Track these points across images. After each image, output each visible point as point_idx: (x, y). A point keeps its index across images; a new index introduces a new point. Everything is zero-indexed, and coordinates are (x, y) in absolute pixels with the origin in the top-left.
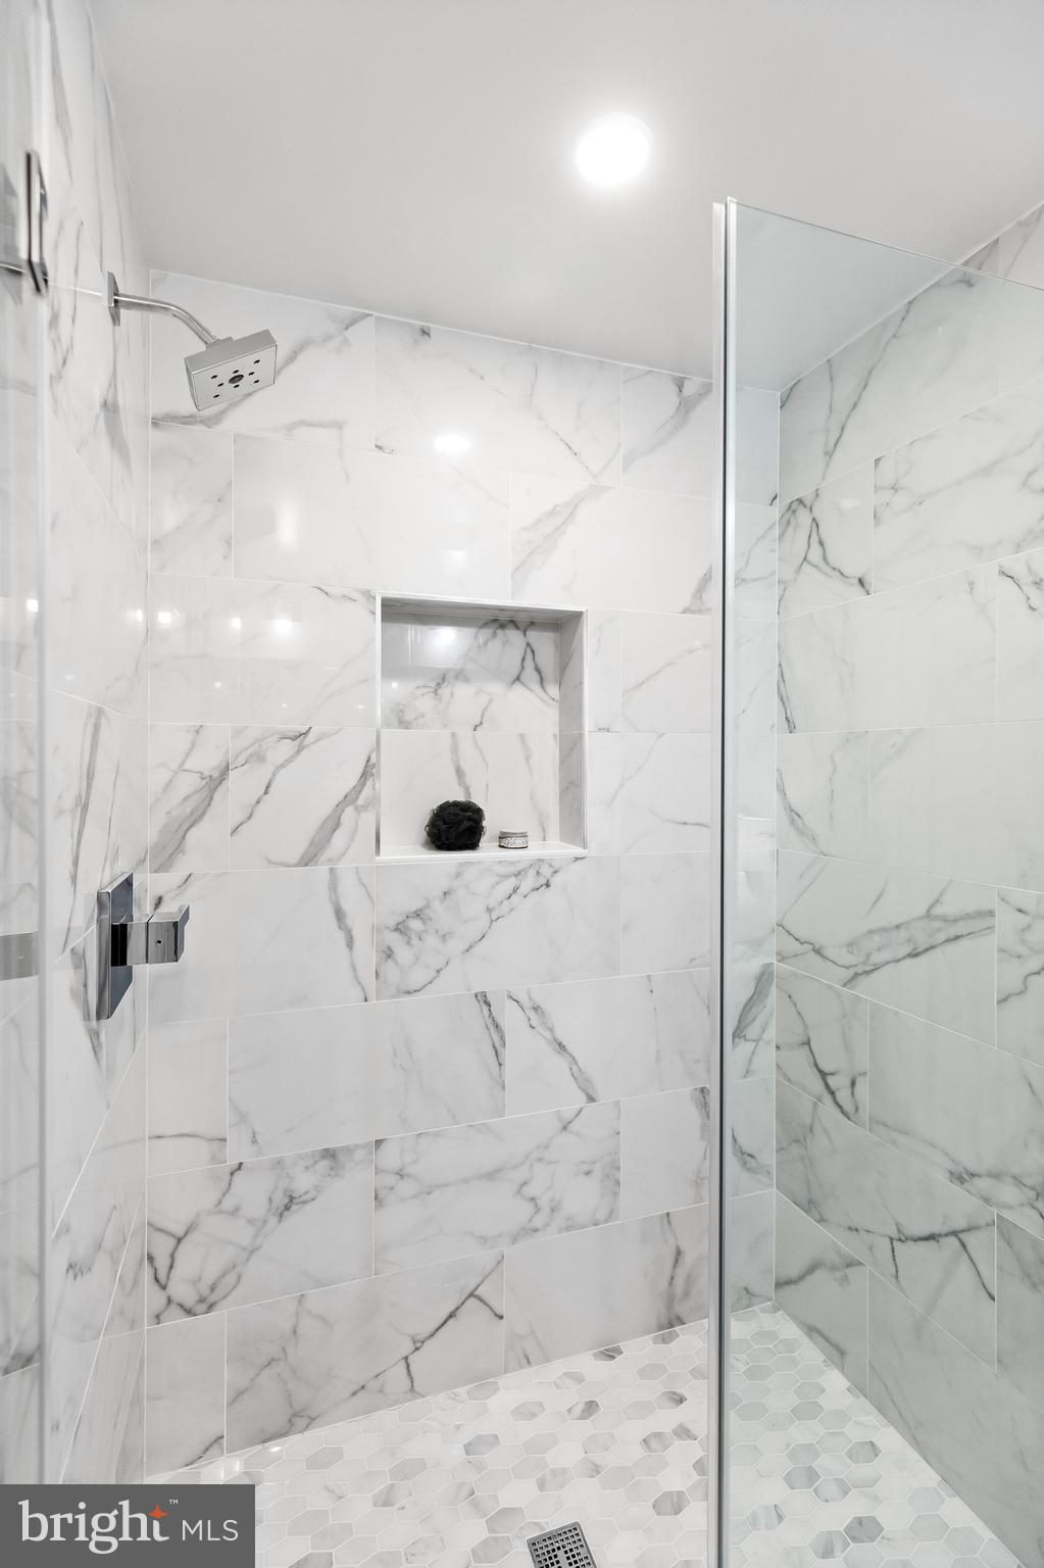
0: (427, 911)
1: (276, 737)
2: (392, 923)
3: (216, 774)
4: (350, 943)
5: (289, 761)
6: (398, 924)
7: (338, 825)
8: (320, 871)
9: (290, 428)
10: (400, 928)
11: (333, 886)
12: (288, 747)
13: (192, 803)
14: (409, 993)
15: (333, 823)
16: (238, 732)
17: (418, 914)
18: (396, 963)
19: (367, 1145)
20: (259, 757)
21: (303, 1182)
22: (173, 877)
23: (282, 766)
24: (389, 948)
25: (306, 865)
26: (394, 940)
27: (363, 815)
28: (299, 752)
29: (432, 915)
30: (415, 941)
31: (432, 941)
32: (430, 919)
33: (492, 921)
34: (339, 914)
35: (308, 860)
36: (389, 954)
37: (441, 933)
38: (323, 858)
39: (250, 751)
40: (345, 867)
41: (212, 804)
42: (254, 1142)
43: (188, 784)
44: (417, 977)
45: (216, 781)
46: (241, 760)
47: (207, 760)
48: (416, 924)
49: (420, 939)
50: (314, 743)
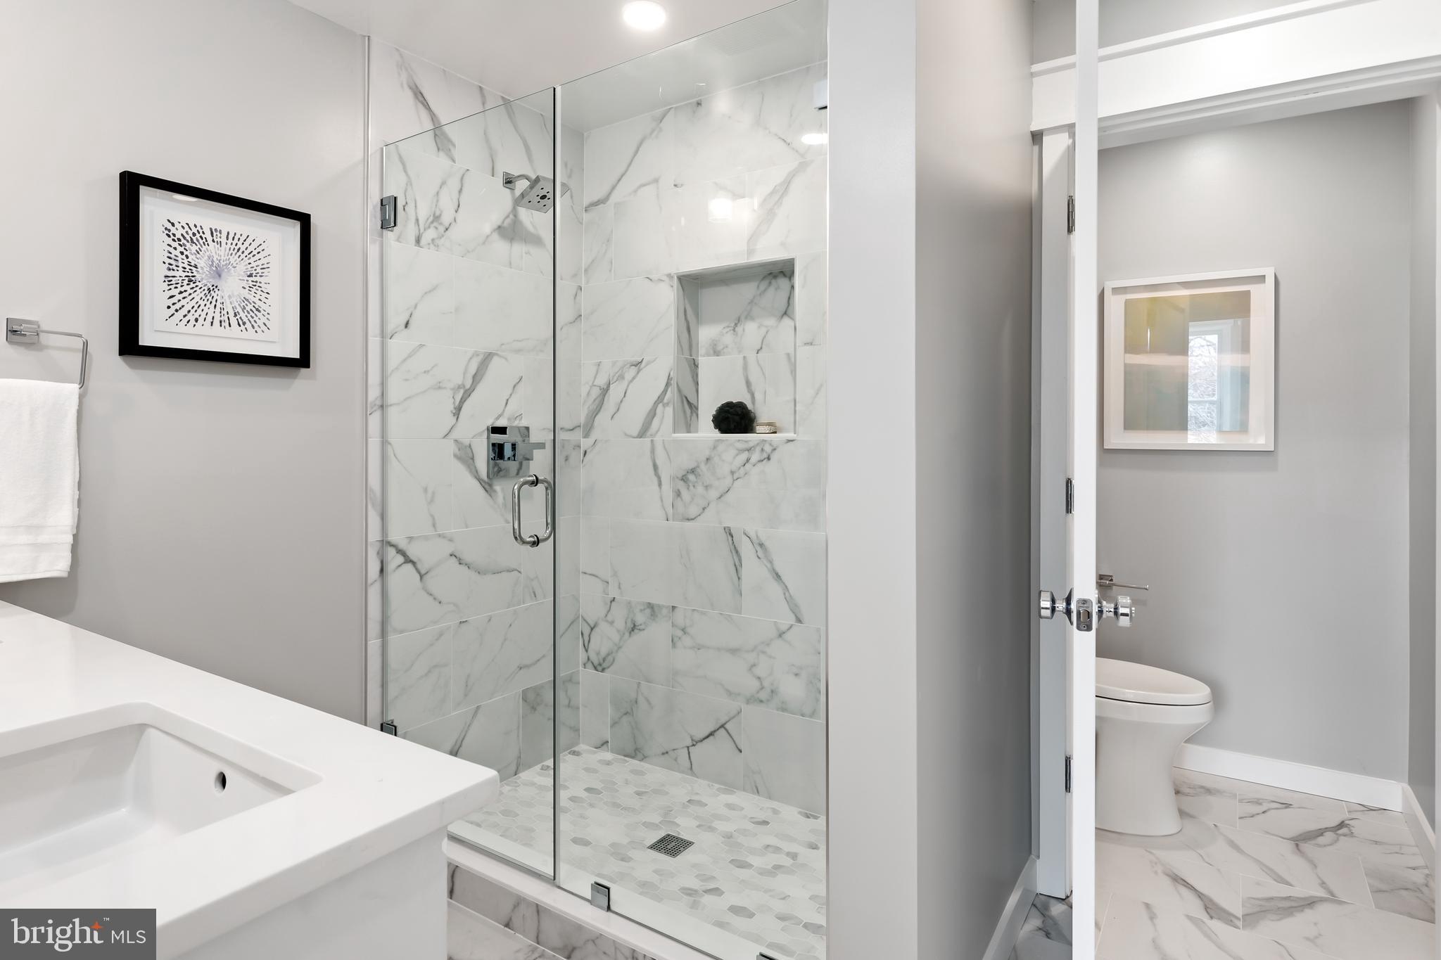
0: (698, 470)
1: (629, 365)
2: (680, 476)
3: (605, 387)
4: (660, 485)
5: (634, 378)
6: (683, 476)
7: (655, 414)
8: (647, 441)
9: (635, 191)
10: (684, 479)
11: (653, 451)
12: (634, 370)
13: (597, 402)
14: (688, 519)
15: (652, 414)
16: (614, 363)
17: (693, 471)
18: (682, 500)
19: (667, 607)
20: (621, 377)
21: (640, 618)
22: (590, 441)
23: (631, 381)
24: (679, 490)
25: (641, 437)
26: (681, 485)
27: (667, 409)
28: (638, 373)
29: (701, 473)
30: (691, 488)
31: (700, 489)
32: (700, 475)
33: (734, 480)
34: (655, 467)
35: (641, 435)
36: (678, 494)
37: (705, 484)
38: (649, 433)
39: (618, 373)
40: (658, 439)
41: (605, 402)
42: (620, 588)
43: (596, 392)
44: (693, 511)
45: (605, 391)
46: (615, 378)
47: (601, 381)
48: (691, 477)
49: (694, 486)
50: (645, 367)
